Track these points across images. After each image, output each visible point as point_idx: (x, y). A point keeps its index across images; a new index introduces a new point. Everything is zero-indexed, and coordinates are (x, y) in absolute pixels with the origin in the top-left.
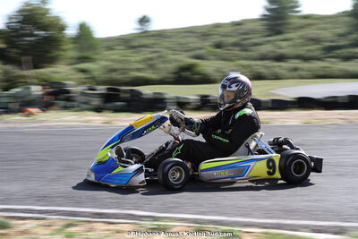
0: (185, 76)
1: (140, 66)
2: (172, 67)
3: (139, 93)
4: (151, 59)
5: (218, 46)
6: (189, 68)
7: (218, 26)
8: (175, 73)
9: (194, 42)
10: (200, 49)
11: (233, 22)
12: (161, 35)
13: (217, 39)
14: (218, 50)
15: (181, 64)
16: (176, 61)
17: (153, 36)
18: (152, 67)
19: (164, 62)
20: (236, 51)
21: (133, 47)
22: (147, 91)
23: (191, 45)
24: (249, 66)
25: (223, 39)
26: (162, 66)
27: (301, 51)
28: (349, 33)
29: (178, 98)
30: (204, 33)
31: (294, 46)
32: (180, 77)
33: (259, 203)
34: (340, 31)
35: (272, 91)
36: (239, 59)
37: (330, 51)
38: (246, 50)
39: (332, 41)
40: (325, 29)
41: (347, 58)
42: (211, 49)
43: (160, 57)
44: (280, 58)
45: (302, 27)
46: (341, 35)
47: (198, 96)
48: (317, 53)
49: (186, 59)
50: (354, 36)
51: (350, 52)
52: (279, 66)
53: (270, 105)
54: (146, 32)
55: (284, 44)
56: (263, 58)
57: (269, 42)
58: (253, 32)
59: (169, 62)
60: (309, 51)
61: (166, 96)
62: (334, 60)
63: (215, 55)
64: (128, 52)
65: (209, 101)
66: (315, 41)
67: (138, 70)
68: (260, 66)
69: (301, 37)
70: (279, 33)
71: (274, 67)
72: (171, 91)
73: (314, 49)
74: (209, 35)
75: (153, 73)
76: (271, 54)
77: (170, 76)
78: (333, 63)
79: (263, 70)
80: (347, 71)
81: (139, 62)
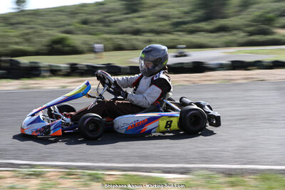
0: (56, 48)
1: (18, 40)
2: (45, 40)
3: (18, 63)
4: (27, 34)
5: (85, 22)
6: (60, 41)
7: (84, 5)
8: (48, 46)
9: (64, 19)
10: (69, 25)
11: (97, 2)
12: (36, 13)
13: (84, 17)
14: (84, 26)
15: (54, 38)
16: (49, 35)
17: (29, 14)
18: (28, 41)
19: (39, 36)
20: (100, 27)
21: (12, 24)
22: (24, 60)
23: (62, 22)
24: (111, 39)
25: (89, 17)
26: (36, 39)
27: (154, 26)
28: (193, 11)
29: (50, 66)
30: (72, 12)
31: (149, 22)
32: (53, 48)
33: (119, 150)
34: (186, 9)
35: (131, 60)
36: (102, 34)
37: (178, 26)
38: (108, 26)
39: (179, 18)
40: (173, 8)
41: (192, 32)
42: (78, 25)
43: (35, 32)
44: (137, 32)
45: (154, 6)
46: (186, 13)
47: (69, 64)
48: (167, 28)
49: (57, 34)
50: (197, 13)
51: (193, 27)
52: (136, 39)
53: (128, 71)
54: (23, 11)
55: (139, 20)
56: (122, 32)
57: (127, 19)
58: (114, 10)
59: (43, 36)
60: (160, 26)
61: (41, 65)
62: (180, 33)
63: (82, 31)
64: (7, 28)
65: (77, 68)
66: (165, 17)
67: (16, 43)
68: (120, 39)
69: (153, 15)
70: (135, 11)
71: (131, 39)
72: (45, 61)
73: (164, 24)
74: (76, 13)
75: (29, 46)
76: (129, 29)
77: (44, 48)
78: (180, 35)
79: (122, 42)
80: (191, 42)
81: (17, 37)
